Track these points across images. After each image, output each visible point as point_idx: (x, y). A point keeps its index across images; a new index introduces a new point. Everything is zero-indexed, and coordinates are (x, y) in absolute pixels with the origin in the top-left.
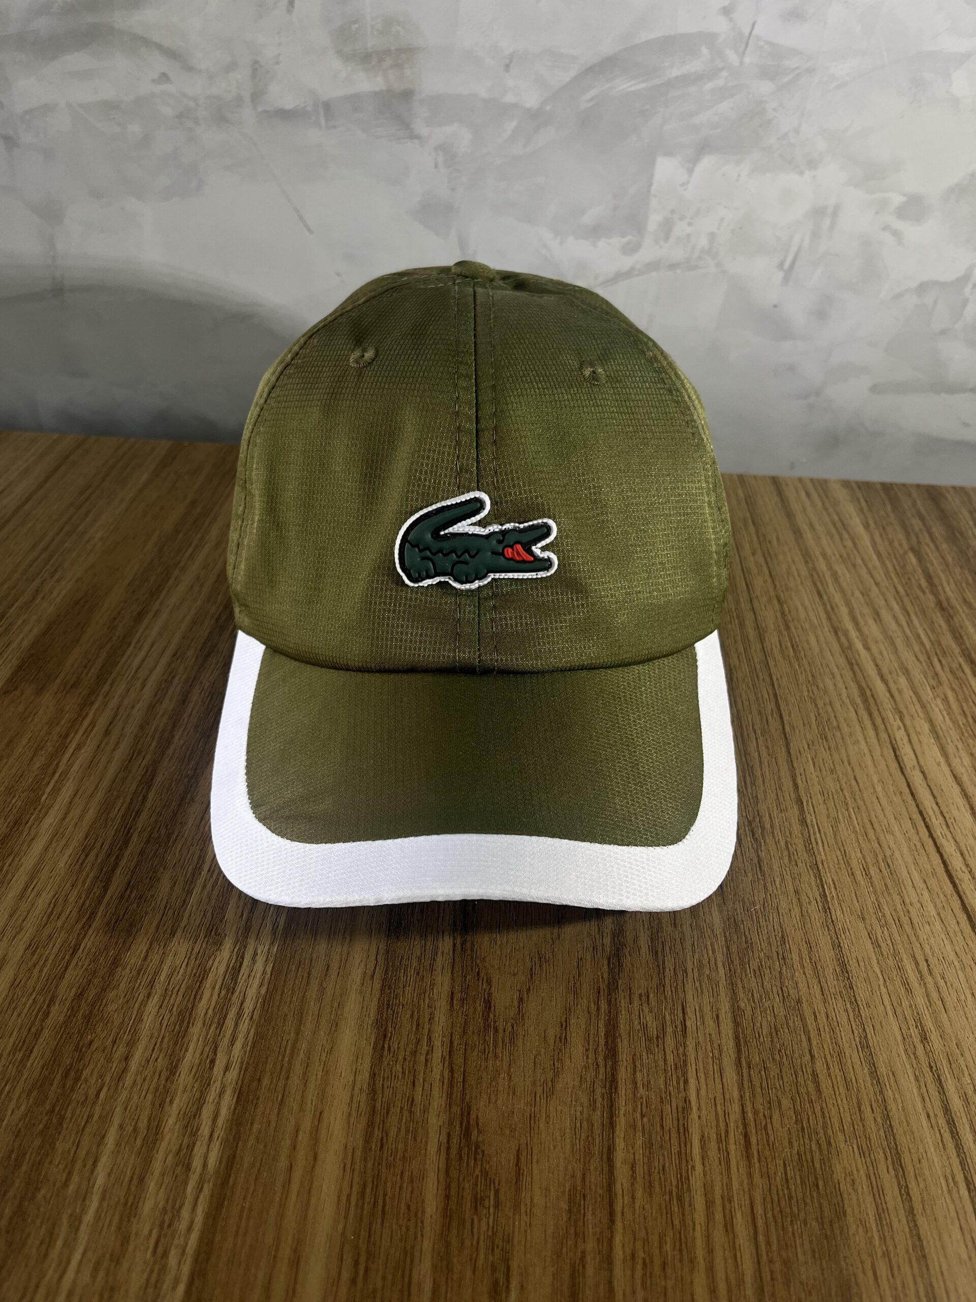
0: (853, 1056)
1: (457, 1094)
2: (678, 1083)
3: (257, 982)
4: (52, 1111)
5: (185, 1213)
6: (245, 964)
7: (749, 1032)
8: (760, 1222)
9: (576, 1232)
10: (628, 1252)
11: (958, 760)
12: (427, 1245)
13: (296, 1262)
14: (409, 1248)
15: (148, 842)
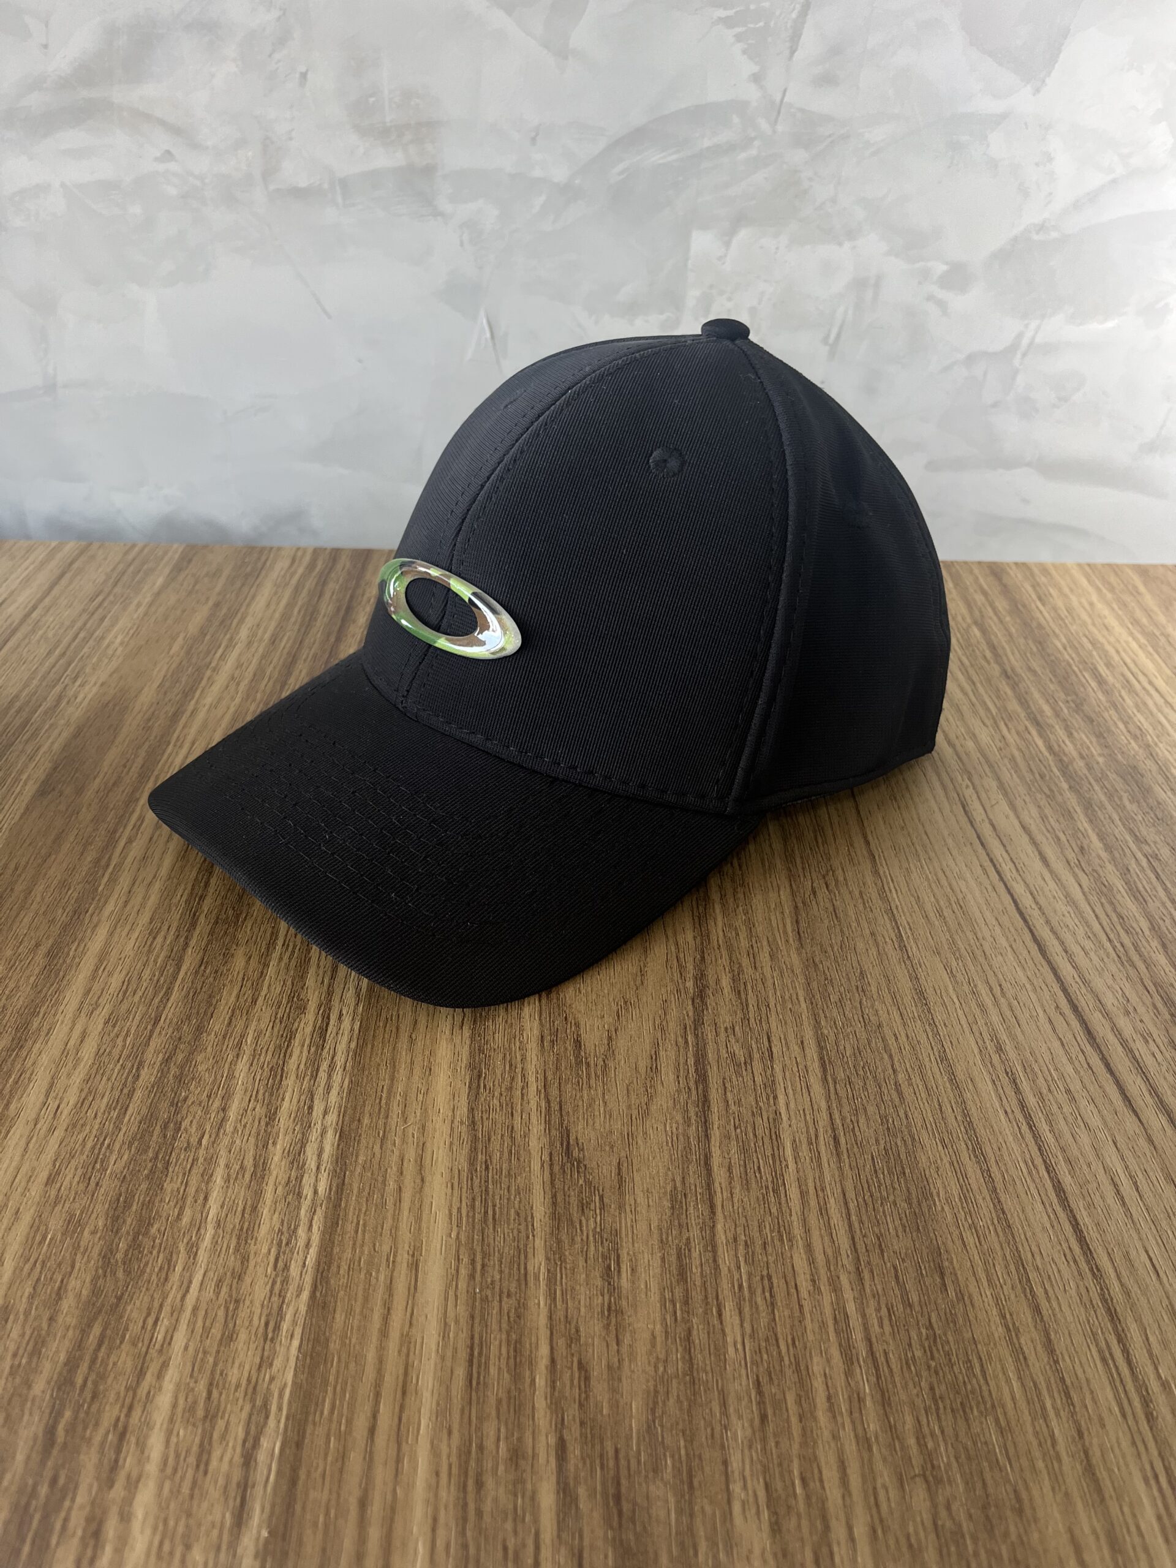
0: (933, 1068)
1: (555, 1119)
2: (768, 1099)
3: (345, 1038)
4: (156, 1157)
5: (302, 1232)
6: (332, 1022)
7: (833, 1054)
8: (852, 1206)
9: (679, 1224)
10: (730, 1235)
11: (1026, 812)
12: (539, 1243)
13: (415, 1266)
14: (522, 1246)
15: (216, 922)
